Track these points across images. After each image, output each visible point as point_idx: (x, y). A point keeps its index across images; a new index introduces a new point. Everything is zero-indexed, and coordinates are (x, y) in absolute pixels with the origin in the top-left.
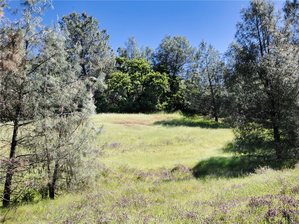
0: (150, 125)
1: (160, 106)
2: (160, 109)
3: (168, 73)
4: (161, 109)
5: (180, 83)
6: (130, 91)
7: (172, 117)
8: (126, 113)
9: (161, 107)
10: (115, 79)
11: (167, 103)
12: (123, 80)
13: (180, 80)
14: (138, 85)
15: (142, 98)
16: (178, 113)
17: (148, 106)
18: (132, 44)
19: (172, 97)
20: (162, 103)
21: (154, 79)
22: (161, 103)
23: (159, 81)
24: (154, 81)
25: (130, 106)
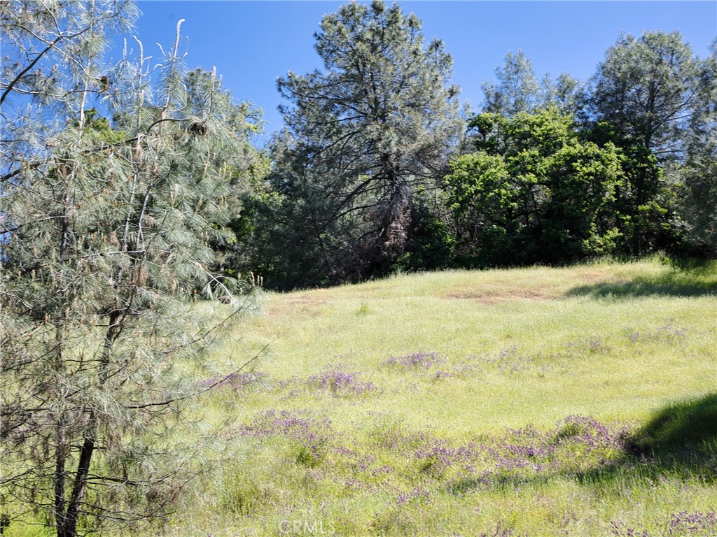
1: (599, 241)
2: (597, 249)
4: (602, 250)
5: (661, 171)
6: (506, 204)
7: (630, 273)
8: (493, 267)
9: (602, 244)
11: (619, 232)
12: (487, 173)
14: (531, 185)
16: (656, 259)
17: (560, 243)
18: (516, 73)
19: (637, 212)
20: (606, 233)
21: (577, 165)
22: (602, 233)
23: (592, 169)
24: (578, 169)
25: (507, 247)
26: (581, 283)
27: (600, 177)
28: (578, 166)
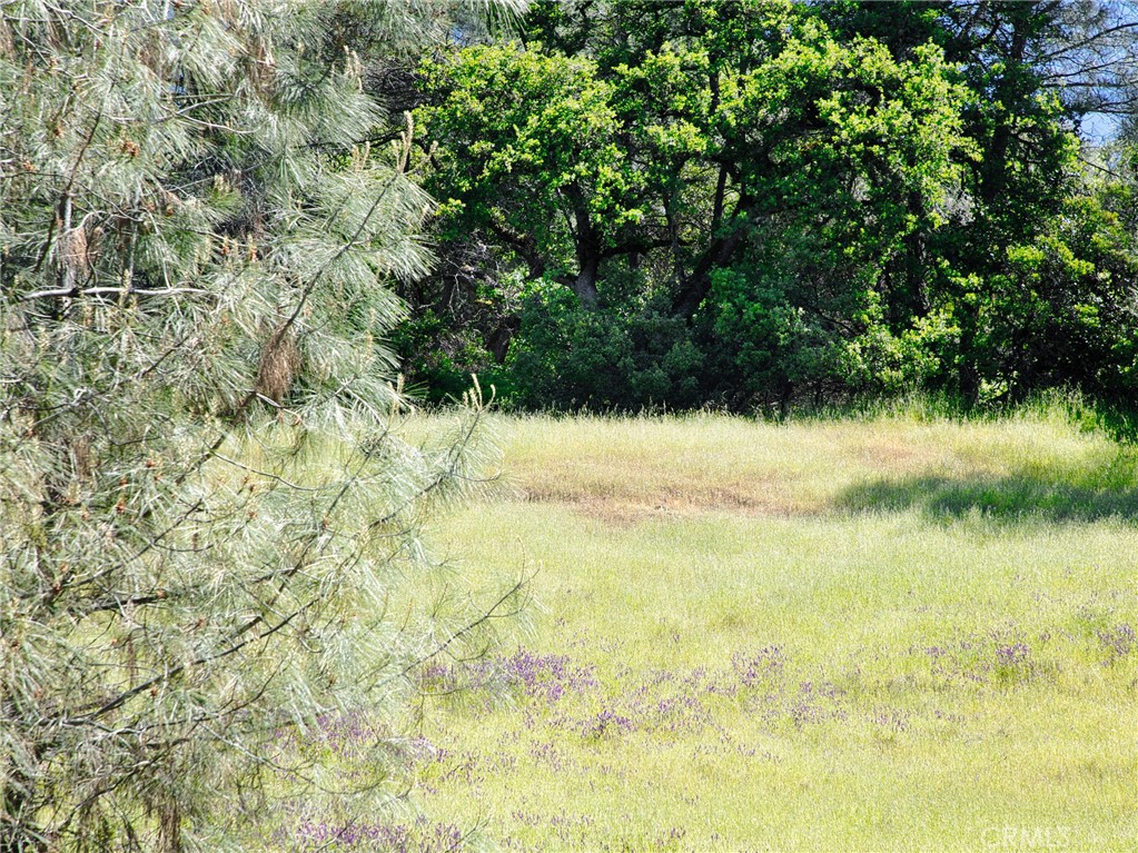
0: (811, 514)
1: (890, 348)
2: (886, 374)
3: (957, 49)
4: (900, 374)
5: (1073, 144)
6: (609, 213)
8: (576, 409)
9: (899, 356)
10: (477, 107)
11: (948, 323)
12: (550, 111)
13: (1077, 110)
14: (682, 157)
15: (720, 275)
16: (1057, 413)
17: (773, 346)
19: (1000, 266)
20: (910, 326)
21: (830, 105)
22: (898, 323)
23: (878, 123)
24: (835, 118)
25: (609, 348)
26: (866, 472)
28: (833, 109)
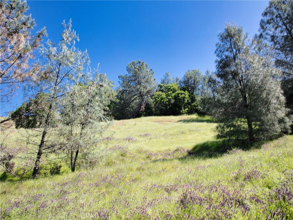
0: (175, 122)
1: (184, 111)
2: (183, 113)
3: (188, 91)
6: (165, 103)
7: (190, 117)
8: (163, 116)
10: (157, 96)
11: (188, 109)
12: (161, 96)
14: (170, 99)
16: (195, 115)
17: (176, 111)
18: (167, 76)
19: (191, 105)
20: (185, 109)
21: (180, 95)
23: (183, 96)
25: (165, 112)
26: (180, 119)
27: (184, 98)
